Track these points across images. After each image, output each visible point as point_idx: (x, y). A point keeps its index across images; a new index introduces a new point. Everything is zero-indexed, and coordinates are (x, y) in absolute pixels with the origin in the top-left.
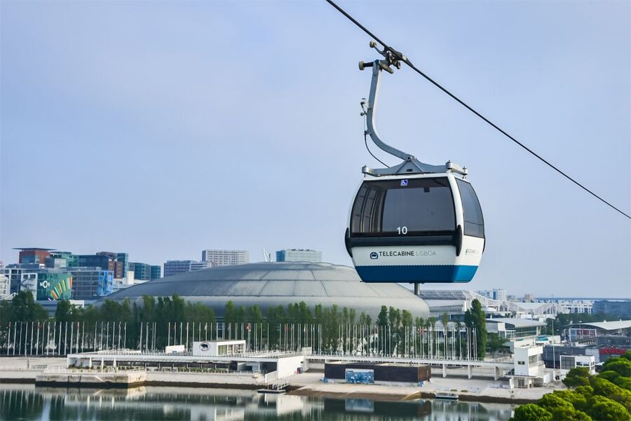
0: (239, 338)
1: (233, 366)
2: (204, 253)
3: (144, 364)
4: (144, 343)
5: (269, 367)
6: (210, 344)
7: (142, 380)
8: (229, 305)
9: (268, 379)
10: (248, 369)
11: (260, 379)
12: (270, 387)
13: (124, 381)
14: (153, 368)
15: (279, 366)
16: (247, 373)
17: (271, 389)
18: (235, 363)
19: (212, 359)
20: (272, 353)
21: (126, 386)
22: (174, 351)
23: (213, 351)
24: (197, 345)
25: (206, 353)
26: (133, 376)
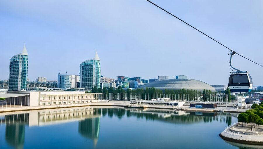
0: (169, 97)
1: (168, 104)
2: (158, 77)
3: (147, 103)
4: (146, 98)
5: (176, 104)
7: (147, 107)
8: (166, 89)
9: (176, 107)
10: (171, 105)
11: (174, 107)
12: (177, 109)
13: (143, 107)
14: (149, 104)
15: (179, 104)
16: (171, 106)
17: (177, 110)
18: (168, 103)
19: (163, 102)
20: (177, 101)
21: (143, 108)
22: (154, 100)
23: (163, 100)
24: (159, 99)
25: (161, 101)
26: (145, 106)
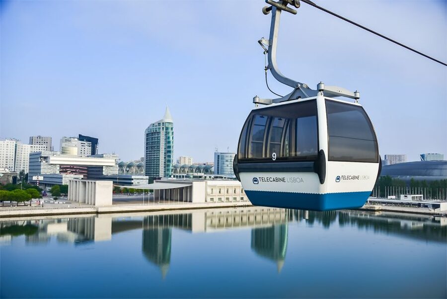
0: (420, 194)
1: (419, 205)
2: (385, 156)
3: (379, 203)
4: (375, 194)
5: (436, 206)
6: (408, 196)
7: (380, 209)
9: (437, 211)
10: (426, 206)
11: (432, 211)
12: (439, 214)
13: (373, 209)
14: (384, 205)
15: (441, 206)
16: (426, 208)
17: (439, 215)
18: (420, 204)
19: (409, 202)
20: (439, 201)
21: (375, 211)
22: (392, 198)
23: (409, 199)
24: (402, 196)
25: (406, 199)
26: (377, 207)
